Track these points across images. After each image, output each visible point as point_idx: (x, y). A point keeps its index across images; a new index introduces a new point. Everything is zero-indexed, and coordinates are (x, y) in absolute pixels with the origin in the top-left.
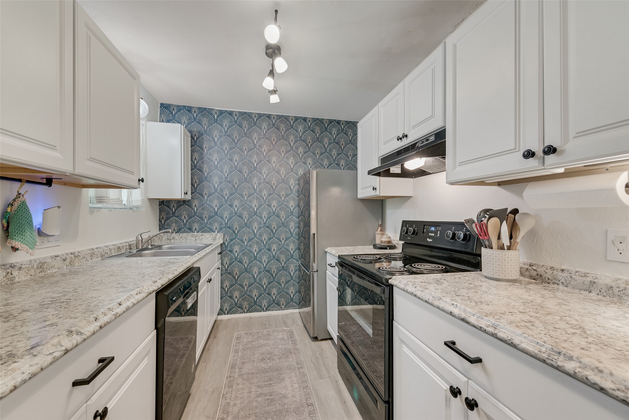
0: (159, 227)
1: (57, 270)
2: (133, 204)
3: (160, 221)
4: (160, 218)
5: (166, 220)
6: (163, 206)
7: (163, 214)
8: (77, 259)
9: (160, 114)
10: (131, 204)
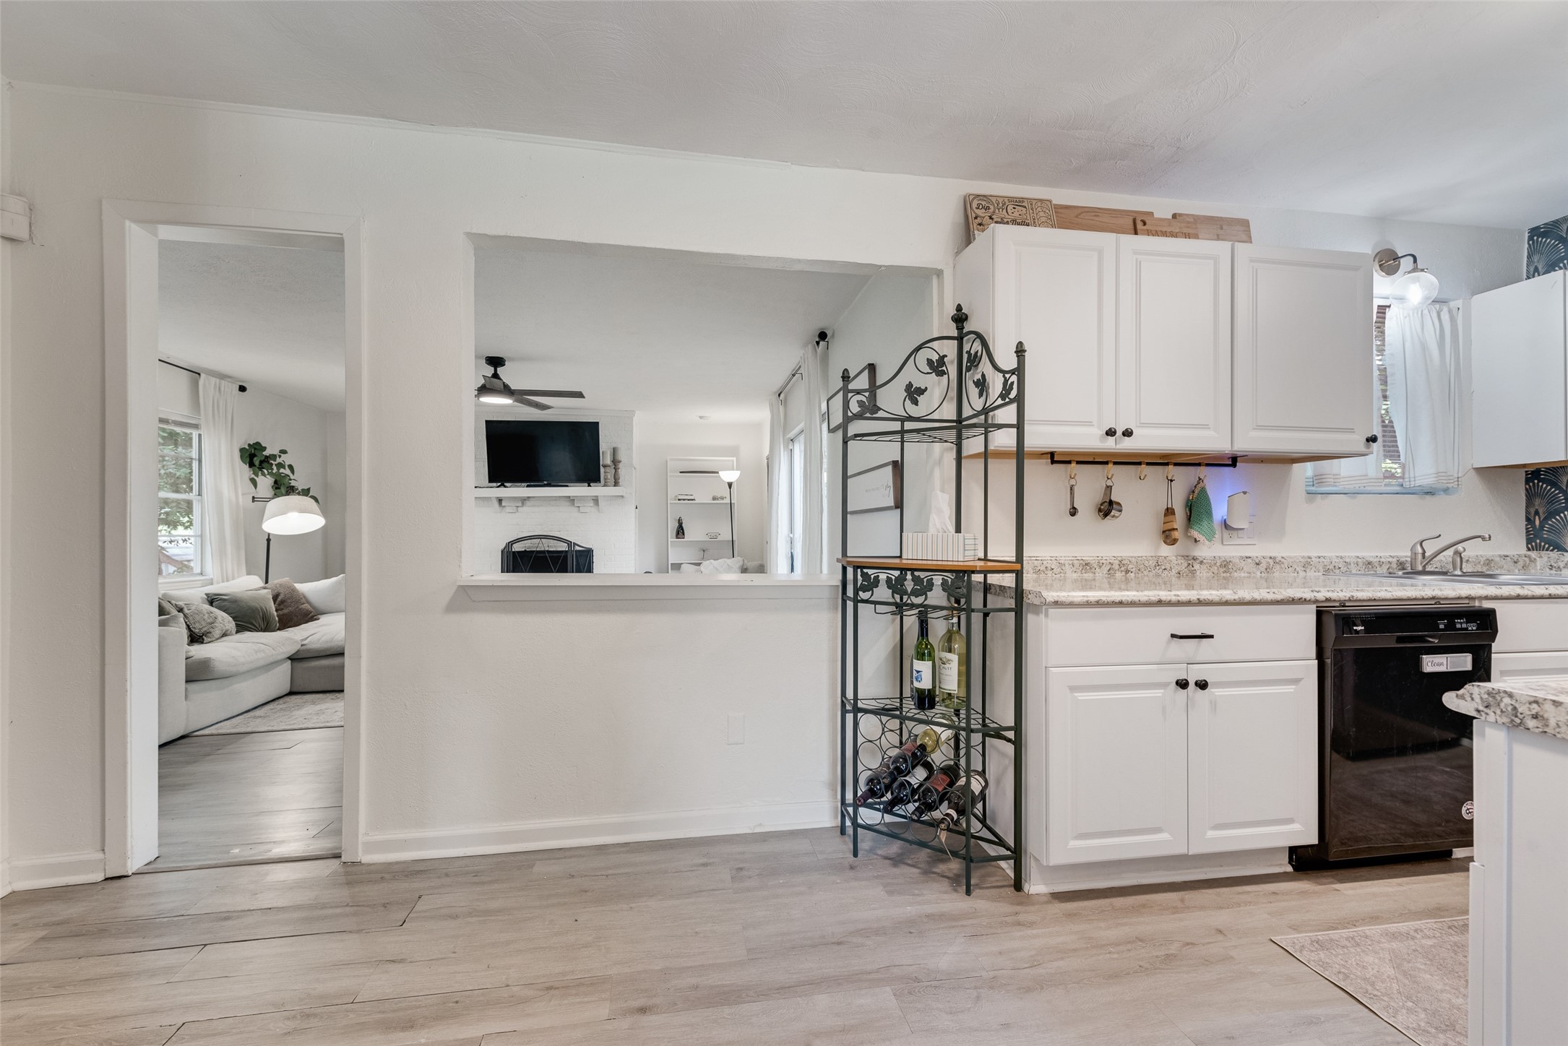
0: (1527, 536)
1: (1246, 575)
2: (1416, 482)
3: (1528, 519)
4: (1527, 512)
5: (1546, 519)
6: (1538, 483)
7: (1537, 503)
8: (1278, 567)
9: (1529, 257)
10: (1413, 483)
